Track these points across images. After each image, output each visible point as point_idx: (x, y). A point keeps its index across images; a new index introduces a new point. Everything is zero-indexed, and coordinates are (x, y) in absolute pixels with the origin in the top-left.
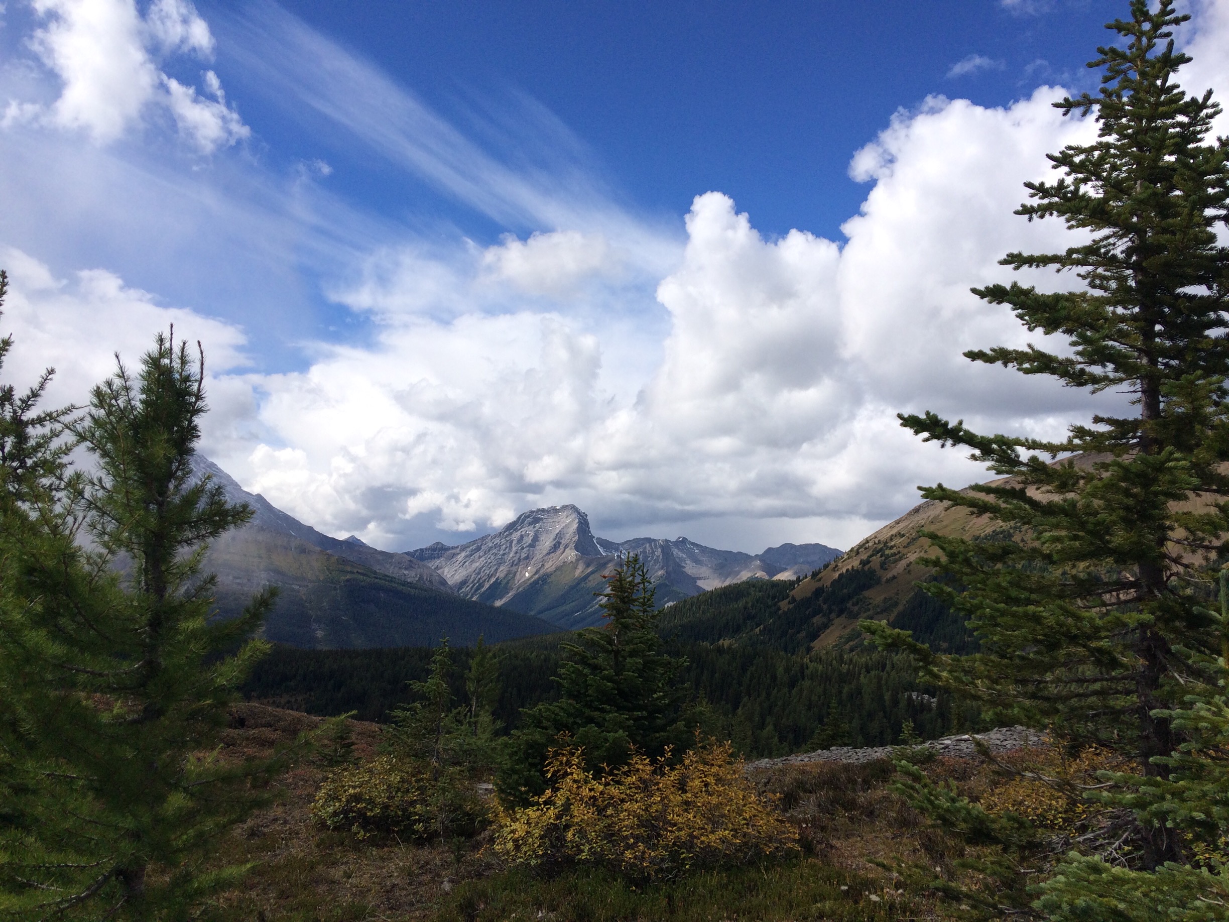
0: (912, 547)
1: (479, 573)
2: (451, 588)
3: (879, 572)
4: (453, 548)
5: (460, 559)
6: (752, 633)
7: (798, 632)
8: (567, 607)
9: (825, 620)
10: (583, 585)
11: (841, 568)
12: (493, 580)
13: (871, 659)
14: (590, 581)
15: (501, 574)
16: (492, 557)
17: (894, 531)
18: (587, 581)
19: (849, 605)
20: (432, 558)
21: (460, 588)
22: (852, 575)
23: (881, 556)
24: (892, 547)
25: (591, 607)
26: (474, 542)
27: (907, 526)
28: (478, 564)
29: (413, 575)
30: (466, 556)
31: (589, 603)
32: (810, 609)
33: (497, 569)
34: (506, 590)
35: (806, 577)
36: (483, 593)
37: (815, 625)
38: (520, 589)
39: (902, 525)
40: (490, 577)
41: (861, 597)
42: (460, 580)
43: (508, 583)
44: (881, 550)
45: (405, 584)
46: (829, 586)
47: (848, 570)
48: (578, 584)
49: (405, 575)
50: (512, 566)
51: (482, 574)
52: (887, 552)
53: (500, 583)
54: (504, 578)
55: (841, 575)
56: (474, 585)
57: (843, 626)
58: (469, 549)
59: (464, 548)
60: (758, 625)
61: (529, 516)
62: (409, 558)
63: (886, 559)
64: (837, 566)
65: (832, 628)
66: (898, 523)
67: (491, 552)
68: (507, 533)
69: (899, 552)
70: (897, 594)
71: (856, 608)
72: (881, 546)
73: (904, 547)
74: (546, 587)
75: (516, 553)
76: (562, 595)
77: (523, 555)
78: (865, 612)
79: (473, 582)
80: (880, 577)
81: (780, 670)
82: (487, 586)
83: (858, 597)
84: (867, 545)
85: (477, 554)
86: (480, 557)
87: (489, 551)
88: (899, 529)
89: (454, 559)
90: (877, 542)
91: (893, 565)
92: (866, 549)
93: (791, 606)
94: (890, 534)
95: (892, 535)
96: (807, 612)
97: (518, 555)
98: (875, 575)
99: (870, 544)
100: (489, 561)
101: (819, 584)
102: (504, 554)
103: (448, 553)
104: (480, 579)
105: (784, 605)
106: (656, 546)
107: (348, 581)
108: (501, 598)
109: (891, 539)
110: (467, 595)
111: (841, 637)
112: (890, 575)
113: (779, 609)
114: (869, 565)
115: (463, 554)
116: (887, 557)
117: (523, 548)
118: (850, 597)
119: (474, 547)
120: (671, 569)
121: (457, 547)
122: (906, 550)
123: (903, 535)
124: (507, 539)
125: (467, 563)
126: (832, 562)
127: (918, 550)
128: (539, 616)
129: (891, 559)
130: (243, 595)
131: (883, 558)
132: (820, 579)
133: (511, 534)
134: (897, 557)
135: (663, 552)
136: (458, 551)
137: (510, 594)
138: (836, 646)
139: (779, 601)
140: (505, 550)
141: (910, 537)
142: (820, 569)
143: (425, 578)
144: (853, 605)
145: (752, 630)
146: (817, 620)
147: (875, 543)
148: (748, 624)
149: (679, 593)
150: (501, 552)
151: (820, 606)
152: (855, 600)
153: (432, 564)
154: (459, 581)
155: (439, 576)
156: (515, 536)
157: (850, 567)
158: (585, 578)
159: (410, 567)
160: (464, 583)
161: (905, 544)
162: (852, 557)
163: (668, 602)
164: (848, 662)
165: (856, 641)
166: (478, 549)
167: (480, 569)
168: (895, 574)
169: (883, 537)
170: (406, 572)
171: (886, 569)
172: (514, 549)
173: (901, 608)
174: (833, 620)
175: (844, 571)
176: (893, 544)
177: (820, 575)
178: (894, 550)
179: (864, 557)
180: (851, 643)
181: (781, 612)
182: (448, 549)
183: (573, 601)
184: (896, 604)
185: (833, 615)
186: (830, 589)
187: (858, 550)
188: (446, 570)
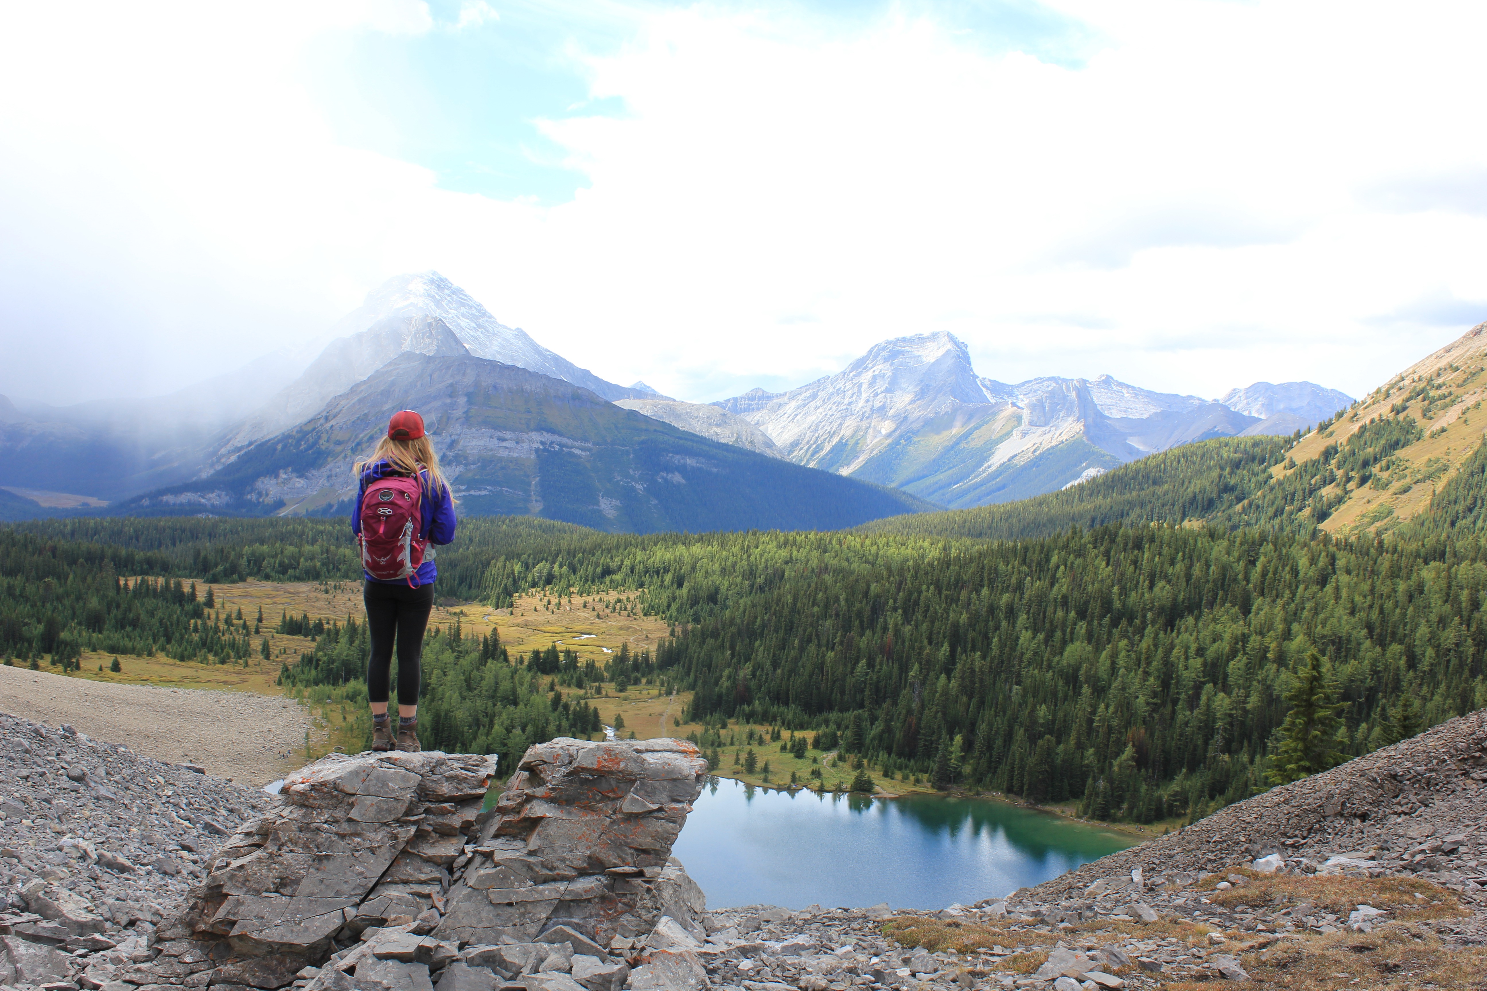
0: (1469, 387)
1: (816, 431)
2: (780, 451)
3: (1420, 422)
4: (778, 396)
5: (789, 412)
6: (1230, 511)
7: (1300, 510)
8: (941, 477)
9: (1339, 492)
10: (963, 445)
11: (1363, 418)
12: (835, 440)
13: (1423, 545)
14: (973, 439)
15: (847, 431)
16: (834, 408)
17: (1443, 363)
18: (969, 439)
19: (1375, 469)
20: (748, 410)
21: (790, 452)
22: (1380, 427)
23: (1424, 400)
24: (1439, 387)
25: (976, 477)
26: (808, 386)
27: (1462, 355)
28: (814, 418)
29: (728, 433)
30: (798, 407)
31: (973, 471)
32: (1318, 477)
33: (841, 424)
34: (855, 453)
35: (1309, 431)
36: (823, 459)
37: (1325, 499)
38: (875, 452)
39: (1454, 353)
40: (831, 435)
41: (1393, 458)
42: (791, 440)
43: (857, 443)
44: (1423, 390)
45: (719, 446)
46: (1344, 443)
47: (1372, 421)
48: (957, 443)
49: (717, 434)
50: (862, 420)
51: (820, 432)
52: (1433, 393)
53: (846, 444)
54: (852, 437)
55: (1363, 429)
56: (809, 448)
57: (1365, 500)
58: (801, 397)
59: (793, 396)
60: (1239, 500)
61: (884, 349)
62: (721, 411)
63: (1431, 403)
64: (1356, 415)
65: (1349, 503)
66: (1448, 351)
67: (832, 401)
68: (854, 373)
69: (1450, 394)
70: (1447, 454)
71: (1385, 475)
72: (1422, 385)
73: (1459, 386)
74: (911, 448)
75: (867, 401)
76: (934, 460)
77: (877, 404)
78: (1398, 480)
79: (808, 442)
80: (1421, 431)
81: (1303, 562)
82: (827, 448)
83: (1388, 458)
84: (1401, 384)
85: (813, 404)
86: (816, 408)
87: (829, 399)
88: (1450, 359)
89: (781, 412)
90: (1416, 379)
91: (1441, 413)
92: (1400, 389)
93: (1289, 472)
94: (1436, 368)
95: (1440, 369)
96: (1313, 481)
97: (870, 403)
98: (1413, 428)
99: (1407, 382)
100: (830, 413)
101: (1330, 442)
102: (850, 404)
103: (771, 403)
104: (817, 438)
105: (1278, 472)
106: (1068, 388)
107: (643, 442)
108: (848, 465)
109: (1439, 375)
110: (801, 461)
111: (1363, 516)
112: (1436, 427)
113: (1271, 477)
114: (1405, 413)
115: (793, 404)
116: (1432, 401)
117: (877, 395)
118: (1376, 460)
119: (808, 394)
120: (1090, 421)
121: (784, 394)
122: (1461, 390)
123: (1457, 369)
124: (854, 382)
125: (798, 417)
126: (1349, 410)
127: (1478, 390)
128: (903, 489)
129: (1438, 403)
130: (511, 462)
131: (1426, 402)
132: (1331, 434)
133: (859, 374)
134: (1448, 400)
135: (1079, 396)
136: (786, 399)
137: (860, 459)
138: (1356, 528)
139: (1269, 466)
140: (852, 396)
141: (1468, 371)
142: (1331, 420)
143: (744, 438)
144: (1381, 470)
145: (1230, 506)
146: (1328, 492)
147: (1414, 381)
148: (1225, 499)
149: (1103, 456)
150: (846, 401)
151: (1332, 471)
152: (1384, 463)
153: (752, 418)
154: (788, 442)
155: (764, 435)
156: (866, 377)
157: (1376, 416)
158: (966, 436)
159: (723, 421)
160: (795, 444)
161: (1460, 382)
162: (1378, 402)
163: (1087, 468)
164: (1390, 549)
165: (1385, 521)
166: (814, 396)
167: (818, 425)
168: (1445, 425)
169: (1426, 372)
170: (718, 430)
171: (1431, 418)
172: (864, 396)
173: (1452, 473)
174: (1351, 491)
175: (1368, 422)
176: (1440, 381)
177: (1330, 429)
178: (1443, 391)
179: (1397, 400)
180: (1378, 524)
181: (1273, 481)
182: (770, 398)
183: (950, 468)
184: (1445, 469)
185: (1351, 486)
186: (1347, 448)
187: (1388, 391)
188: (770, 427)
